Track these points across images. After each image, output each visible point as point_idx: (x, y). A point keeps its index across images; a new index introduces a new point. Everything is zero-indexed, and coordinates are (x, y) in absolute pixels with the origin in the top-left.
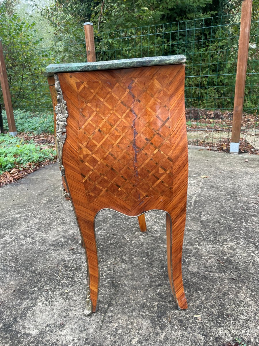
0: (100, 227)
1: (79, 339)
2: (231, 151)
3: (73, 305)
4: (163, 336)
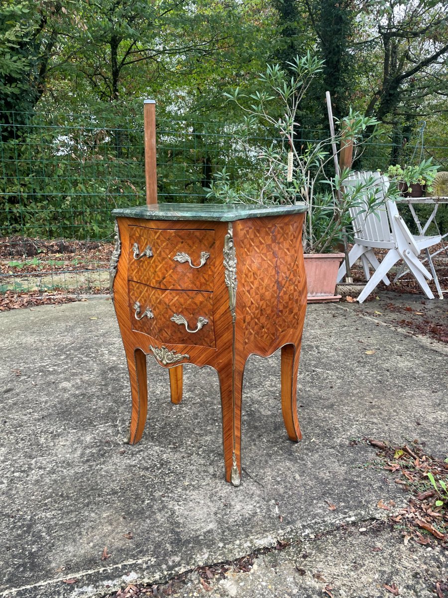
0: (119, 419)
1: (258, 503)
3: (210, 489)
4: (309, 463)
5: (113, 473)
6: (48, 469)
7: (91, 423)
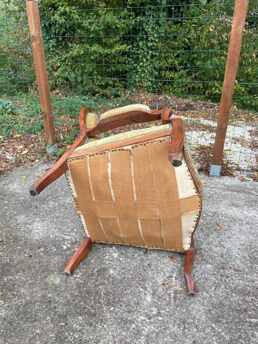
2: (210, 174)
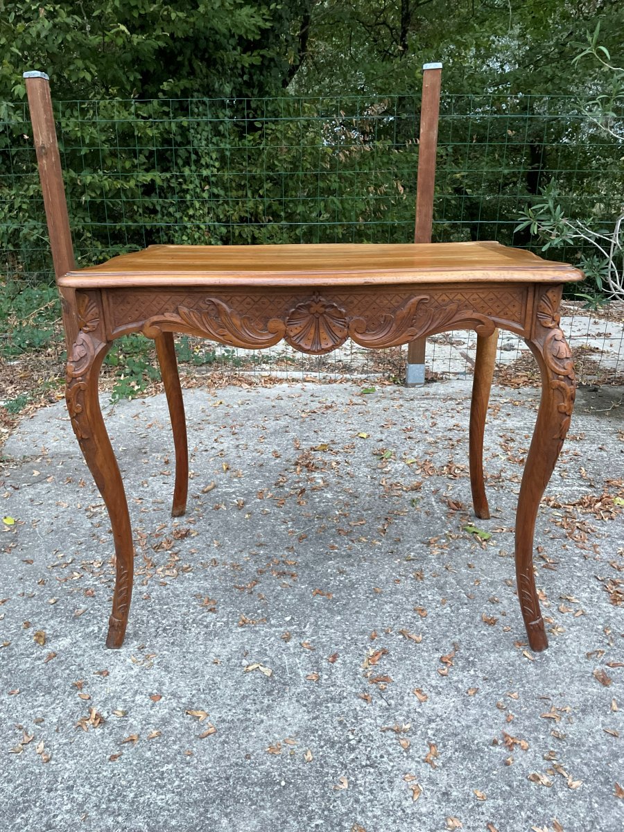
5: (276, 736)
6: (183, 700)
7: (268, 619)
